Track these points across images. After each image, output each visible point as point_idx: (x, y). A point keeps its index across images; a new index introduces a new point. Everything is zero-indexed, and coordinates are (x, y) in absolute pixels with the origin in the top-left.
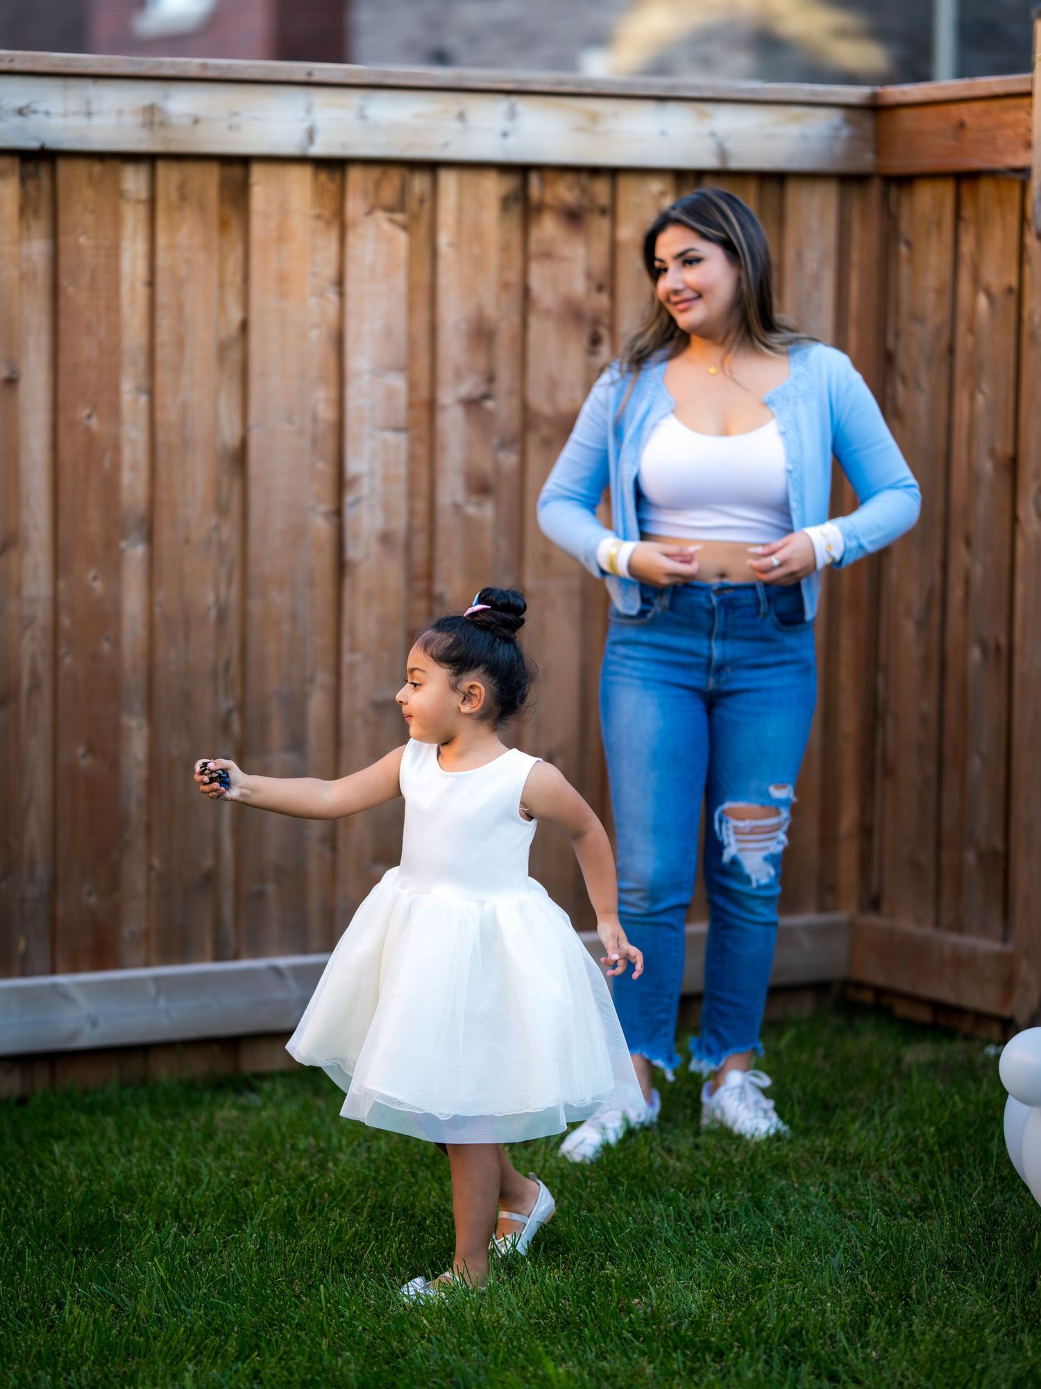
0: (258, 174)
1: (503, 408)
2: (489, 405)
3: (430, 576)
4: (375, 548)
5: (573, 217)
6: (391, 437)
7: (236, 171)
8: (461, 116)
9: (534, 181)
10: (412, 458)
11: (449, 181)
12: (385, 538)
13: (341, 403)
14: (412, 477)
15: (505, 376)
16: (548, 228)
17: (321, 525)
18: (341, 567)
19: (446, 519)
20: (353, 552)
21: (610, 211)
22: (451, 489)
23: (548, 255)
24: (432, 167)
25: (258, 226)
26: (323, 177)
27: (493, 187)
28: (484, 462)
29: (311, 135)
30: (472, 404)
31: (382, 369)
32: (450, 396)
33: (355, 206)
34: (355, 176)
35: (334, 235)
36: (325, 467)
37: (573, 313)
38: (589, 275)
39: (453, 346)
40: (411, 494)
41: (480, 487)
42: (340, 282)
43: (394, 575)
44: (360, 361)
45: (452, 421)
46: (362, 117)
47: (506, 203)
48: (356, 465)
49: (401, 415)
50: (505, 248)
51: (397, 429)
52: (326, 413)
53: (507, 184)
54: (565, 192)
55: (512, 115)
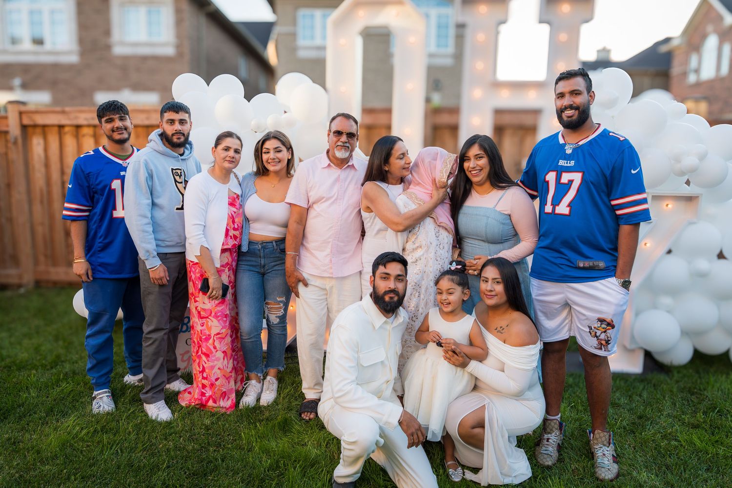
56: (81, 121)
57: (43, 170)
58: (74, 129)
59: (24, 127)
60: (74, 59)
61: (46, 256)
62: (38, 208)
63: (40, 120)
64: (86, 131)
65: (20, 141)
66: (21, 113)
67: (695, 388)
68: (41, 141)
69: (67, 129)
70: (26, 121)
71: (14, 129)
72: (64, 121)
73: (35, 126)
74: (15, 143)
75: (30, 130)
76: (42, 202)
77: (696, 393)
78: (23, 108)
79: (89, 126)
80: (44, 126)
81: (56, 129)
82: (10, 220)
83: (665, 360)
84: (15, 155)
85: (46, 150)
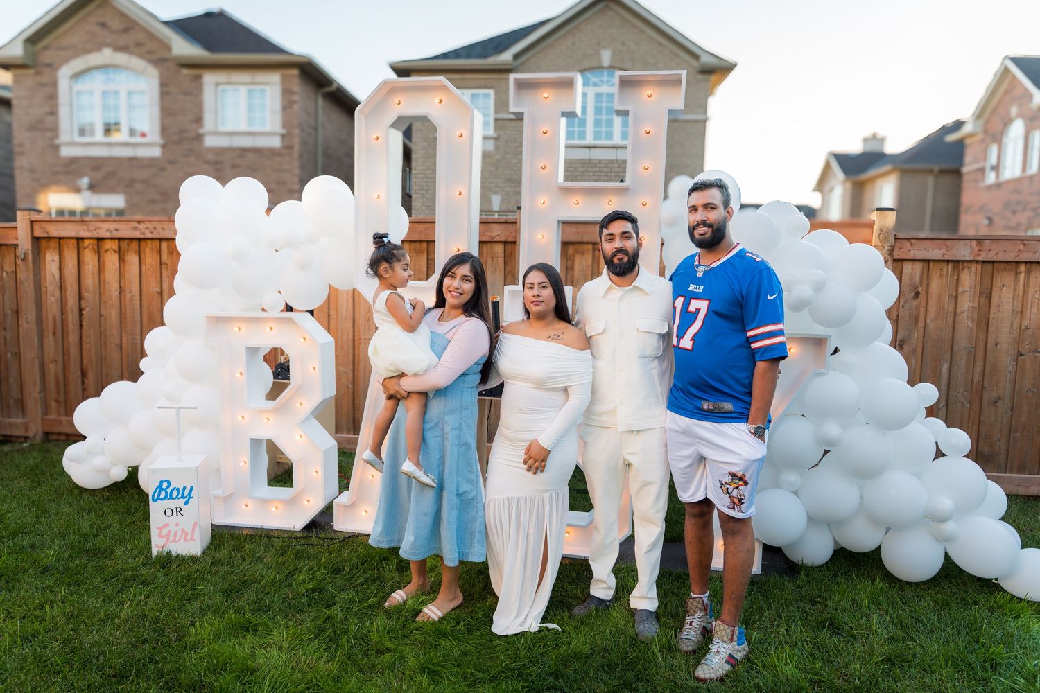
56: (103, 234)
57: (57, 294)
58: (96, 242)
59: (36, 240)
60: (156, 152)
61: (57, 401)
62: (50, 341)
63: (55, 231)
64: (109, 245)
65: (30, 256)
66: (32, 222)
67: (820, 597)
68: (56, 258)
69: (87, 242)
70: (38, 233)
71: (24, 244)
72: (83, 233)
73: (49, 238)
74: (24, 259)
75: (43, 242)
76: (54, 334)
77: (819, 603)
78: (35, 216)
79: (111, 239)
80: (60, 238)
81: (74, 242)
82: (18, 356)
83: (795, 556)
84: (25, 276)
85: (60, 269)
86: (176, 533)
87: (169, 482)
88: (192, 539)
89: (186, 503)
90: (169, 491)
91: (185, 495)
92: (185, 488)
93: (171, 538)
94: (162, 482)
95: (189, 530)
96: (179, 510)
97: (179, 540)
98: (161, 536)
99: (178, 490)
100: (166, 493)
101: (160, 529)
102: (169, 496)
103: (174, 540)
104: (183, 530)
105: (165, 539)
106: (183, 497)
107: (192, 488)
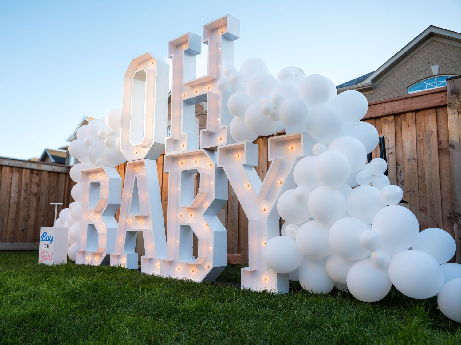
0: (3, 167)
1: (28, 192)
2: (27, 191)
3: (19, 207)
4: (13, 203)
5: (37, 174)
6: (16, 193)
7: (1, 167)
8: (26, 164)
9: (33, 171)
10: (18, 195)
11: (24, 170)
12: (14, 203)
13: (11, 190)
14: (18, 197)
15: (29, 189)
16: (34, 175)
17: (8, 201)
18: (9, 205)
19: (21, 201)
20: (11, 204)
21: (41, 174)
22: (22, 198)
23: (34, 178)
24: (22, 168)
25: (3, 172)
26: (11, 168)
27: (28, 171)
28: (26, 196)
29: (9, 164)
30: (25, 191)
31: (15, 187)
32: (23, 189)
33: (14, 171)
34: (14, 168)
35: (11, 173)
36: (9, 195)
37: (36, 183)
38: (38, 180)
39: (23, 185)
40: (18, 199)
41: (25, 199)
42: (12, 178)
43: (15, 206)
44: (13, 185)
45: (23, 192)
46: (15, 162)
47: (30, 173)
48: (12, 195)
49: (17, 191)
50: (30, 177)
51: (16, 192)
52: (9, 190)
53: (31, 171)
54: (36, 172)
55: (31, 164)
86: (46, 255)
87: (46, 233)
88: (51, 260)
89: (51, 243)
90: (46, 237)
91: (51, 239)
92: (51, 236)
93: (44, 259)
94: (44, 233)
95: (50, 255)
96: (48, 245)
97: (47, 259)
98: (42, 257)
99: (49, 237)
100: (45, 237)
101: (42, 253)
102: (46, 240)
103: (45, 259)
104: (49, 255)
105: (43, 258)
106: (50, 240)
107: (53, 236)
